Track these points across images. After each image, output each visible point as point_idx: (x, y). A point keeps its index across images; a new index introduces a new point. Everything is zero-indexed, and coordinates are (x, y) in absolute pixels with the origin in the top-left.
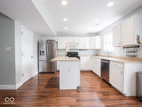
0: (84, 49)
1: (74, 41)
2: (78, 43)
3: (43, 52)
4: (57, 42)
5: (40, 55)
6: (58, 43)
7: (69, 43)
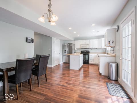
0: (93, 48)
1: (85, 43)
2: (89, 44)
3: (66, 51)
4: (74, 44)
5: (64, 52)
7: (82, 45)
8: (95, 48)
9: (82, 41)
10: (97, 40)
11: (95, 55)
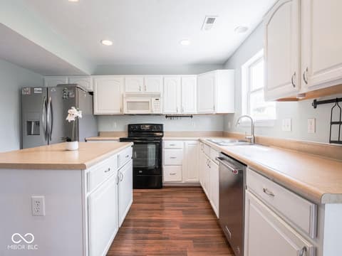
0: (179, 113)
1: (145, 89)
2: (159, 96)
3: (38, 123)
5: (29, 133)
6: (95, 94)
7: (129, 95)
8: (186, 112)
9: (129, 78)
10: (194, 77)
11: (191, 143)
